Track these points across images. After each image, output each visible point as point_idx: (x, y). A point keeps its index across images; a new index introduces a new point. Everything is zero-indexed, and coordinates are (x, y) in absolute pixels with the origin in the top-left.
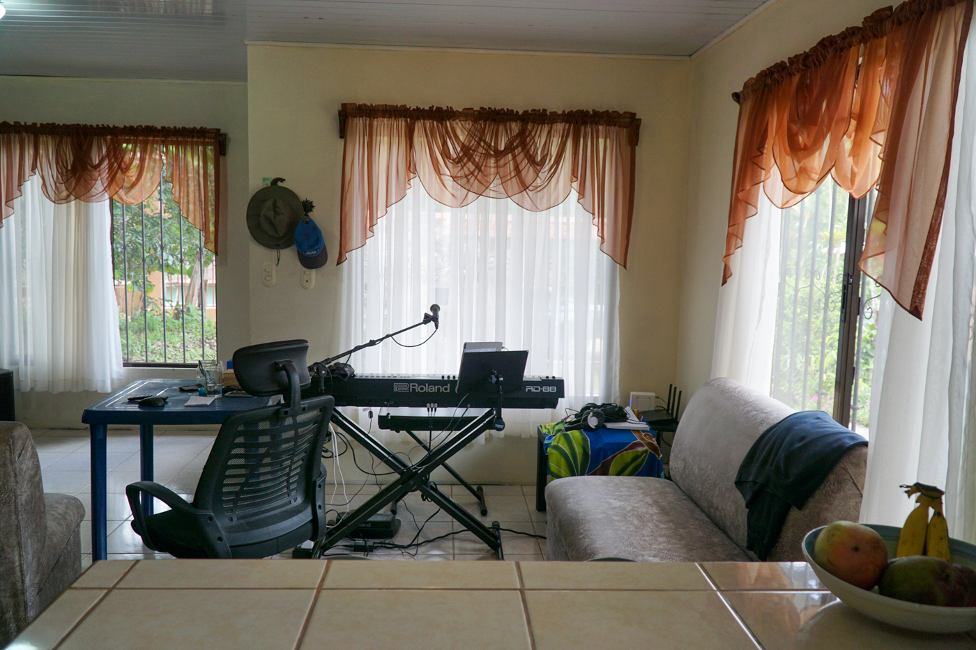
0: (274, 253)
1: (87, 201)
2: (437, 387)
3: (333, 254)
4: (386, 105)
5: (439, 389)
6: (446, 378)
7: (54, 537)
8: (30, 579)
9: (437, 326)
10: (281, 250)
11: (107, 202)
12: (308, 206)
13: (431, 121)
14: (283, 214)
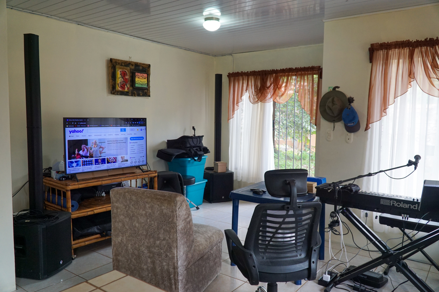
0: (332, 124)
1: (264, 103)
2: (408, 205)
3: (363, 125)
4: (397, 41)
5: (410, 206)
6: (416, 201)
7: (201, 246)
8: (181, 263)
9: (415, 168)
10: (336, 123)
11: (272, 102)
12: (351, 100)
13: (425, 47)
14: (337, 104)
